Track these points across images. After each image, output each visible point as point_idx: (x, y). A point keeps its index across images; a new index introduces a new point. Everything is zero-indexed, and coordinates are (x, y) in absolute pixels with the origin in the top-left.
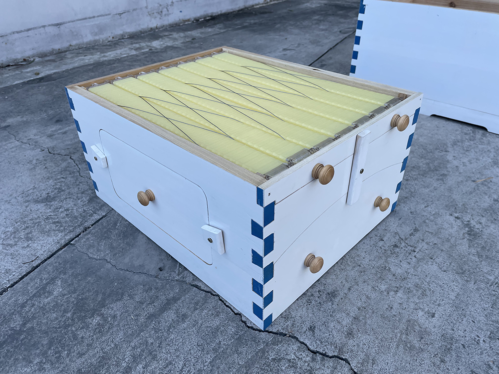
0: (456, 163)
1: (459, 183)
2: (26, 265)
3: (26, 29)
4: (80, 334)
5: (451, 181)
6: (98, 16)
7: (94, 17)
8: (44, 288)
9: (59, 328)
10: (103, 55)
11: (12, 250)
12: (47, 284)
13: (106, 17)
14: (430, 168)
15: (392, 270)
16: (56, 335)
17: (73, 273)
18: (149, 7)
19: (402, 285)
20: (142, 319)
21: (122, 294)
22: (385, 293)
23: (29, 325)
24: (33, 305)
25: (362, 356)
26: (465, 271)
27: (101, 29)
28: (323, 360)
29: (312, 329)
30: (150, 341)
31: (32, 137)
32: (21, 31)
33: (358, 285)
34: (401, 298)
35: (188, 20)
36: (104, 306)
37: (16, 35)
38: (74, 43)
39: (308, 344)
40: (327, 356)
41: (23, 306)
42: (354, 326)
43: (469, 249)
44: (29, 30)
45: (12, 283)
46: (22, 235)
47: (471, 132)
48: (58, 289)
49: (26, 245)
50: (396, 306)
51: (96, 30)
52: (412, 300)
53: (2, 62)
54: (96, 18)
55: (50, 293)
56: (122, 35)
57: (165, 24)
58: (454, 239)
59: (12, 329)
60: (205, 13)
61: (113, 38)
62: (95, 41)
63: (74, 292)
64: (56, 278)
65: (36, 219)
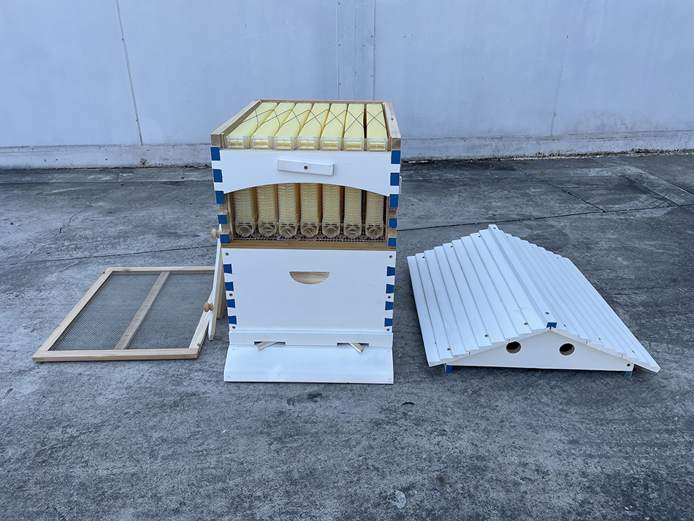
32: (209, 144)
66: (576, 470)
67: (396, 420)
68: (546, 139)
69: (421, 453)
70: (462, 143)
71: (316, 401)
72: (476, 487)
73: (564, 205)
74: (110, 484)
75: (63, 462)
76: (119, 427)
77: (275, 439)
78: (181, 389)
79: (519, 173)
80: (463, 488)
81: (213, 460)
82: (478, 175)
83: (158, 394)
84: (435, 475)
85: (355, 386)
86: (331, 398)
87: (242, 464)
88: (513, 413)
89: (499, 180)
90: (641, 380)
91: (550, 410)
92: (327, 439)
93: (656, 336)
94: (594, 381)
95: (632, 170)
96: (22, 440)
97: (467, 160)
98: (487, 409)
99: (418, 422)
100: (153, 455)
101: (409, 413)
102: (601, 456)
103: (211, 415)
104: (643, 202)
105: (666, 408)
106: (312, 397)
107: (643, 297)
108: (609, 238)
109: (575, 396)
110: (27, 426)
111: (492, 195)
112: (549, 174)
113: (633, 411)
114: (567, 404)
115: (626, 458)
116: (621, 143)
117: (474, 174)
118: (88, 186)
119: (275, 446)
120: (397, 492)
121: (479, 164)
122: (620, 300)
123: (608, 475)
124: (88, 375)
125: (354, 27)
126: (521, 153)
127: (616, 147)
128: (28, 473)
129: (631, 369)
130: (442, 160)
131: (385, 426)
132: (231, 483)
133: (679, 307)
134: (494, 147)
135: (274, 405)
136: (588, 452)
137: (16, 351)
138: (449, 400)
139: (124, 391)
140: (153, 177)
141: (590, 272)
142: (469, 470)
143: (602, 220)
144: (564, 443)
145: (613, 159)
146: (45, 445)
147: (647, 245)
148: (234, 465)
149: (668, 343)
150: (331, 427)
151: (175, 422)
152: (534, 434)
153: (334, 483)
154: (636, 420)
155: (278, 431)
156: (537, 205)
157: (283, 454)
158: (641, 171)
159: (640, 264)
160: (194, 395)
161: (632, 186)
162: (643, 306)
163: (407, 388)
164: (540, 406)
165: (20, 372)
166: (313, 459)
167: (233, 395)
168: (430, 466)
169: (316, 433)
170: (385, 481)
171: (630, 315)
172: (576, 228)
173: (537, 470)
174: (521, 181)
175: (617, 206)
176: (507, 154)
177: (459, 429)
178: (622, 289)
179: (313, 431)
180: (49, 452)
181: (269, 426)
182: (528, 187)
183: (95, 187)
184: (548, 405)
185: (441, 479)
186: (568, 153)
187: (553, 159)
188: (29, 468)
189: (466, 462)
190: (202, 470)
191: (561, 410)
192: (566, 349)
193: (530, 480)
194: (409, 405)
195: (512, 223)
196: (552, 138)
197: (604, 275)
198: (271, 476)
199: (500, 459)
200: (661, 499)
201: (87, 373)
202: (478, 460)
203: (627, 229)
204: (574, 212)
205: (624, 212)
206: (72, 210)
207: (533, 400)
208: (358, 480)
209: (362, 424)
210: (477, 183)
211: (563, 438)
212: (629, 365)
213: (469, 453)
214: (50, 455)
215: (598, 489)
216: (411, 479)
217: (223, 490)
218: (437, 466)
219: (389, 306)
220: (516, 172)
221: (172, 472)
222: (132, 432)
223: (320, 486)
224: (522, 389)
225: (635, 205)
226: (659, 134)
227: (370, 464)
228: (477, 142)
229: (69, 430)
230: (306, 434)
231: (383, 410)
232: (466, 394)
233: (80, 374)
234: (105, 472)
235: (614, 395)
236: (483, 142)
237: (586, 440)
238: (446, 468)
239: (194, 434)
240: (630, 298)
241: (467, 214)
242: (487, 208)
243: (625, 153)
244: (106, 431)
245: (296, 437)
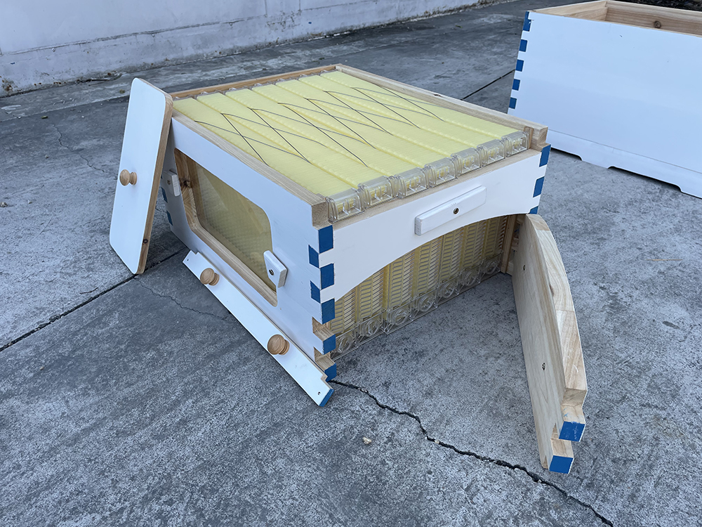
0: (623, 226)
1: (618, 250)
2: (83, 295)
3: (113, 36)
4: (132, 365)
5: (608, 247)
6: (203, 25)
7: (198, 26)
8: (99, 319)
9: (110, 358)
10: (204, 73)
11: (70, 279)
12: (103, 315)
13: (213, 26)
14: (587, 229)
15: (500, 336)
16: (106, 364)
17: (133, 307)
18: (269, 16)
19: (506, 352)
20: (200, 358)
21: (183, 333)
22: (484, 358)
23: (78, 352)
24: (86, 334)
25: (437, 415)
26: (590, 345)
27: (206, 41)
28: (390, 415)
29: (386, 385)
30: (205, 379)
31: (107, 163)
32: (107, 39)
33: (453, 348)
34: (501, 365)
35: (320, 35)
36: (161, 342)
37: (101, 43)
38: (171, 57)
39: (377, 399)
40: (397, 412)
41: (75, 334)
42: (436, 387)
43: (605, 323)
44: (116, 37)
45: (66, 311)
46: (83, 265)
47: (658, 191)
48: (114, 322)
49: (86, 275)
50: (492, 372)
51: (200, 42)
52: (513, 368)
53: (81, 75)
54: (200, 27)
55: (106, 324)
56: (232, 50)
57: (288, 39)
58: (589, 310)
59: (60, 355)
60: (342, 26)
61: (220, 53)
62: (198, 56)
63: (132, 326)
64: (115, 310)
65: (101, 250)
134: (397, 8)
176: (406, 15)
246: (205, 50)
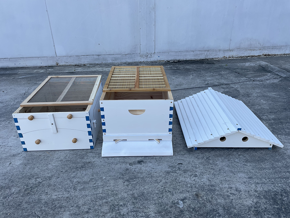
6: (116, 54)
7: (114, 54)
13: (119, 55)
18: (141, 53)
27: (116, 59)
32: (85, 55)
35: (163, 61)
37: (83, 57)
38: (104, 62)
44: (88, 55)
51: (114, 59)
56: (125, 62)
57: (148, 61)
60: (175, 59)
61: (121, 63)
62: (113, 63)
66: (252, 189)
67: (176, 171)
68: (227, 50)
69: (187, 184)
70: (192, 53)
71: (141, 164)
72: (212, 198)
73: (236, 78)
74: (58, 202)
75: (37, 193)
76: (59, 177)
77: (126, 181)
78: (84, 160)
79: (217, 65)
80: (206, 199)
81: (100, 190)
82: (199, 66)
83: (74, 163)
84: (194, 193)
85: (157, 157)
86: (147, 162)
87: (113, 191)
88: (224, 167)
89: (208, 68)
90: (275, 151)
91: (239, 164)
92: (148, 180)
93: (280, 132)
94: (256, 152)
95: (263, 63)
96: (18, 185)
97: (194, 60)
98: (213, 165)
99: (185, 171)
100: (75, 189)
101: (181, 168)
102: (262, 183)
103: (98, 171)
104: (269, 76)
105: (287, 162)
106: (140, 162)
107: (273, 116)
108: (256, 92)
109: (249, 158)
110: (19, 179)
111: (206, 75)
112: (229, 65)
113: (273, 164)
114: (246, 162)
115: (272, 184)
116: (258, 51)
117: (198, 66)
118: (35, 75)
119: (126, 183)
120: (179, 201)
121: (199, 62)
122: (264, 118)
123: (266, 191)
124: (44, 156)
125: (146, 4)
126: (217, 57)
127: (256, 53)
128: (22, 199)
129: (271, 146)
130: (184, 61)
131: (171, 173)
132: (109, 200)
133: (288, 120)
134: (205, 54)
135: (124, 166)
136: (256, 182)
137: (11, 146)
138: (197, 162)
139: (60, 162)
140: (62, 70)
141: (250, 106)
142: (208, 191)
143: (253, 84)
144: (246, 178)
145: (255, 59)
146: (28, 186)
147: (273, 94)
148: (110, 192)
149: (285, 135)
150: (149, 174)
151: (83, 174)
152: (234, 175)
153: (153, 198)
154: (275, 168)
155: (127, 177)
156: (225, 79)
157: (130, 187)
158: (267, 63)
159: (271, 102)
160: (90, 163)
161: (264, 70)
162: (273, 120)
163: (179, 157)
164: (235, 163)
165: (14, 155)
166: (143, 189)
167: (106, 162)
168: (192, 190)
169: (143, 177)
170: (174, 197)
171: (268, 124)
172: (242, 88)
173: (236, 190)
174: (218, 68)
175: (259, 78)
176: (211, 57)
177: (202, 174)
178: (264, 113)
179: (142, 176)
180: (30, 189)
181: (123, 175)
182: (221, 71)
183: (37, 75)
184: (238, 163)
185: (197, 195)
186: (237, 56)
187: (230, 59)
188: (22, 196)
189: (206, 188)
190: (96, 194)
191: (244, 164)
192: (245, 139)
193: (234, 194)
194: (181, 164)
195: (216, 87)
196: (230, 50)
197: (256, 107)
198: (126, 196)
199: (220, 186)
200: (289, 200)
201: (43, 155)
202: (211, 187)
203: (264, 88)
204: (241, 81)
205: (262, 81)
206: (28, 85)
207: (232, 161)
208: (163, 197)
209: (162, 173)
210: (199, 70)
211: (246, 176)
212: (270, 145)
213: (207, 184)
214: (31, 190)
215: (262, 197)
216: (185, 195)
217: (106, 203)
218: (195, 190)
219: (170, 123)
220: (215, 65)
221: (84, 196)
222: (65, 179)
223: (146, 200)
224: (227, 156)
225: (266, 78)
226: (274, 47)
227: (167, 190)
228: (198, 53)
229: (38, 180)
230: (139, 178)
231: (170, 167)
232: (204, 159)
233: (40, 155)
234: (55, 197)
235: (265, 158)
236: (201, 52)
237: (255, 177)
238: (199, 190)
239: (92, 179)
240: (268, 117)
241: (196, 83)
242: (205, 81)
243: (260, 56)
244: (54, 179)
245: (135, 179)
246: (115, 61)
